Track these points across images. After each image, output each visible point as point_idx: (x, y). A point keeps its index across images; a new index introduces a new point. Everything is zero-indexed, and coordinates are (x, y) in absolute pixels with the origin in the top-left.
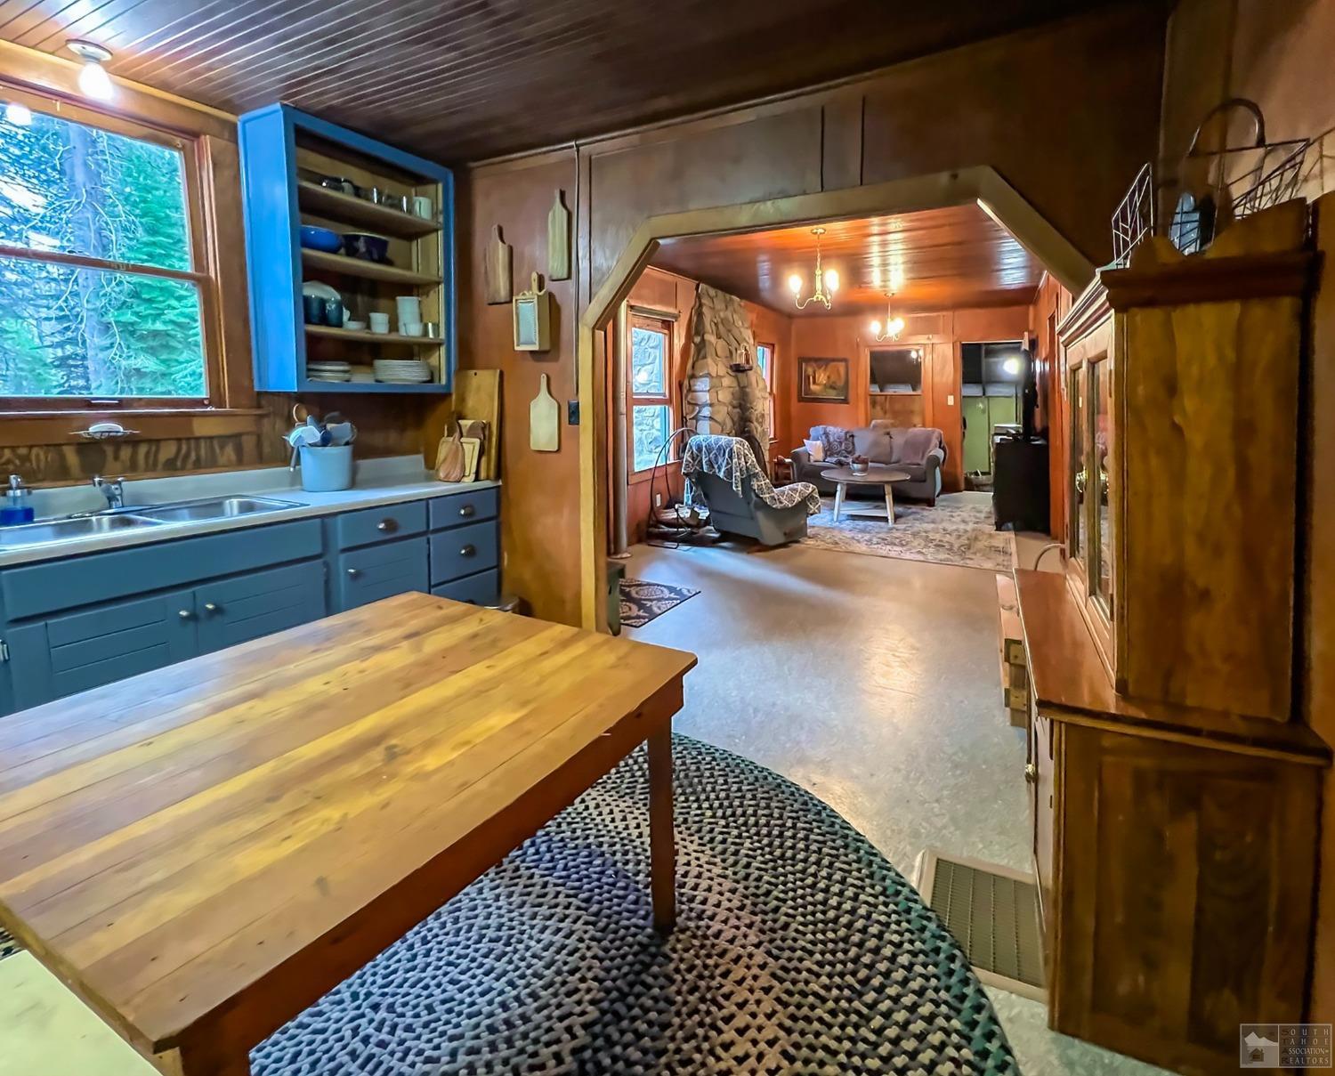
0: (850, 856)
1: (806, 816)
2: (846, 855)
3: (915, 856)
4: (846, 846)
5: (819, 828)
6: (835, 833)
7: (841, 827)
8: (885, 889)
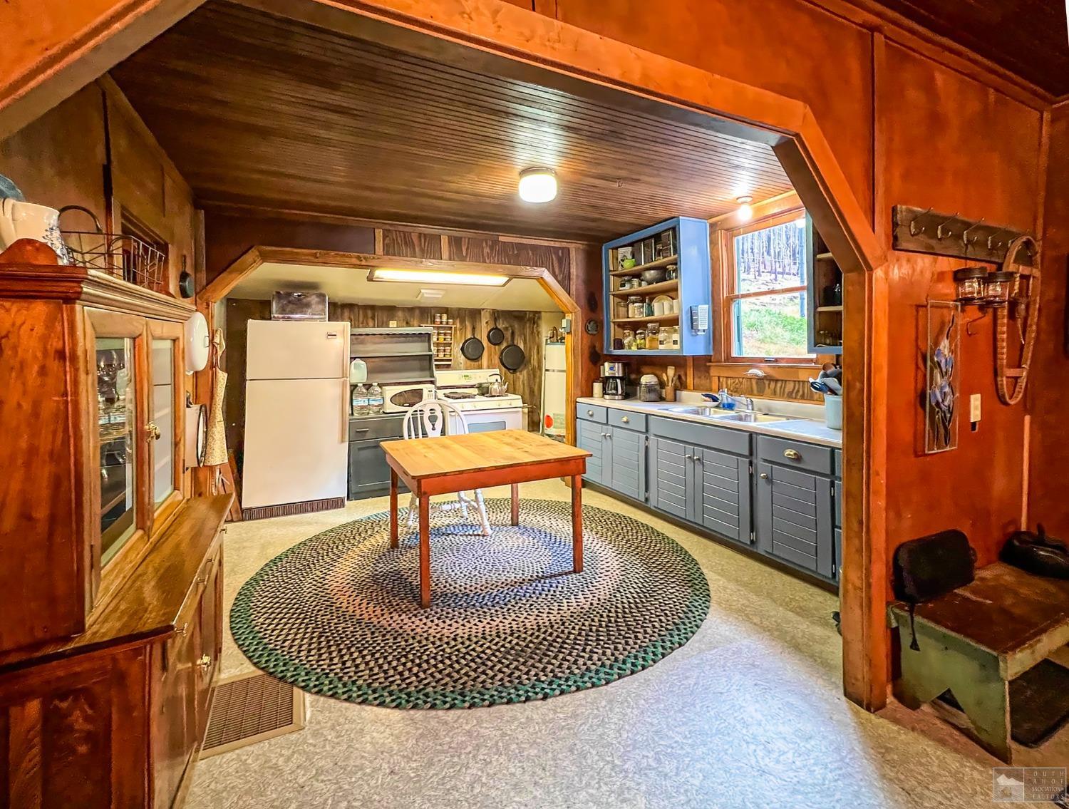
0: (362, 682)
1: (416, 687)
2: (365, 680)
3: (313, 715)
4: (369, 685)
5: (399, 685)
6: (384, 689)
7: (382, 696)
8: (327, 677)
